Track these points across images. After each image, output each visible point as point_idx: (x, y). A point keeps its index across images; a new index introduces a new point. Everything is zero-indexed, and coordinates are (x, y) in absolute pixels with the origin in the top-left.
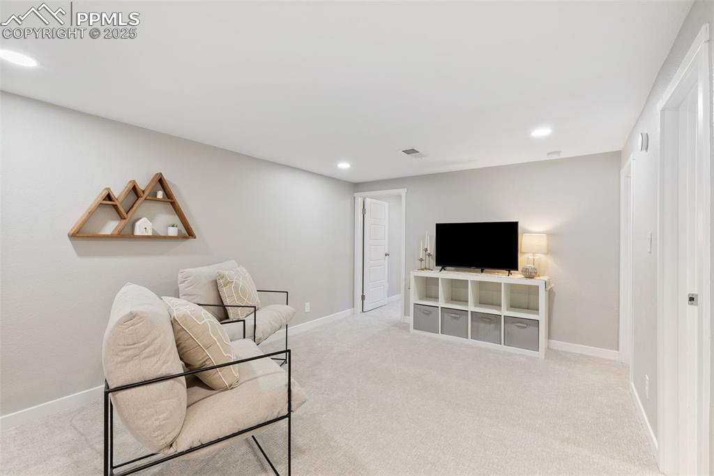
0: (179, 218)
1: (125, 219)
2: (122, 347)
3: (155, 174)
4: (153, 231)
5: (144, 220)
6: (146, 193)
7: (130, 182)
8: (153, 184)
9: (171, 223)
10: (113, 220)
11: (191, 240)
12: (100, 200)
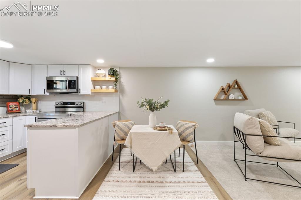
0: (242, 93)
1: (227, 94)
2: (248, 125)
3: (234, 80)
4: (234, 98)
5: (232, 94)
6: (232, 87)
7: (228, 84)
8: (234, 83)
9: (240, 95)
10: (223, 95)
11: (246, 101)
12: (221, 90)
